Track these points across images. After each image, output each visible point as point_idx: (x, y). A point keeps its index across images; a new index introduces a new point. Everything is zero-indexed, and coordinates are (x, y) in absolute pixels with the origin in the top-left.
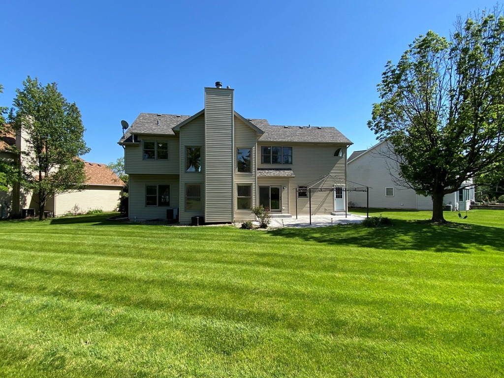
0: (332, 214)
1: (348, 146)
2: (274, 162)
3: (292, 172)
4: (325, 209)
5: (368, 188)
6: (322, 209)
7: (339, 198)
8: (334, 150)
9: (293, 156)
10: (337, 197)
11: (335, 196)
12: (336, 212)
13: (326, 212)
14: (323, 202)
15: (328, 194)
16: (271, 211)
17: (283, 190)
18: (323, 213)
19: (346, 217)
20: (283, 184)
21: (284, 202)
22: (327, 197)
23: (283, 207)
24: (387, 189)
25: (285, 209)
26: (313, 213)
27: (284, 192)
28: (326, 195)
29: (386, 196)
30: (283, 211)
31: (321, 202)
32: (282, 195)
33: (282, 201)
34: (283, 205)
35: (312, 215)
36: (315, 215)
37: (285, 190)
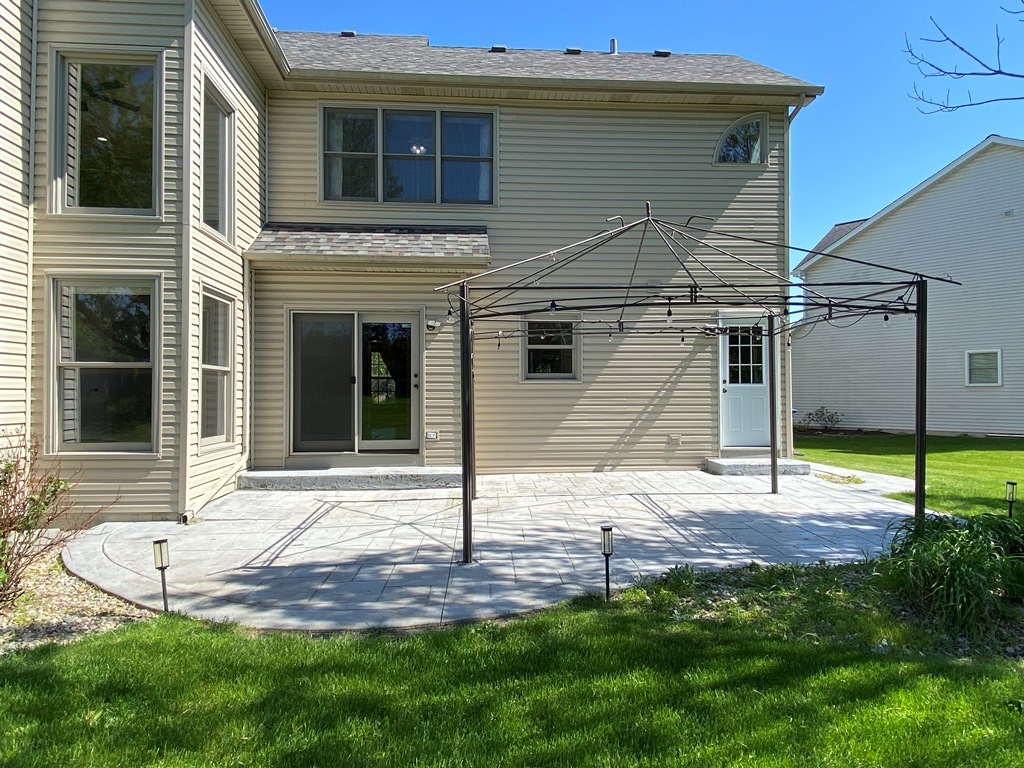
0: (707, 468)
1: (791, 109)
2: (392, 195)
3: (482, 240)
4: (672, 443)
5: (921, 287)
6: (650, 441)
7: (746, 380)
8: (719, 130)
9: (497, 164)
10: (734, 379)
11: (724, 372)
12: (726, 454)
13: (671, 455)
14: (659, 404)
15: (686, 363)
16: (360, 451)
17: (429, 337)
18: (661, 461)
19: (774, 491)
20: (428, 304)
21: (432, 403)
22: (680, 375)
23: (426, 430)
24: (970, 355)
25: (441, 440)
26: (604, 462)
27: (433, 345)
28: (677, 368)
29: (967, 384)
30: (425, 452)
31: (647, 405)
32: (425, 361)
33: (425, 394)
34: (426, 419)
35: (599, 469)
36: (611, 470)
37: (440, 337)
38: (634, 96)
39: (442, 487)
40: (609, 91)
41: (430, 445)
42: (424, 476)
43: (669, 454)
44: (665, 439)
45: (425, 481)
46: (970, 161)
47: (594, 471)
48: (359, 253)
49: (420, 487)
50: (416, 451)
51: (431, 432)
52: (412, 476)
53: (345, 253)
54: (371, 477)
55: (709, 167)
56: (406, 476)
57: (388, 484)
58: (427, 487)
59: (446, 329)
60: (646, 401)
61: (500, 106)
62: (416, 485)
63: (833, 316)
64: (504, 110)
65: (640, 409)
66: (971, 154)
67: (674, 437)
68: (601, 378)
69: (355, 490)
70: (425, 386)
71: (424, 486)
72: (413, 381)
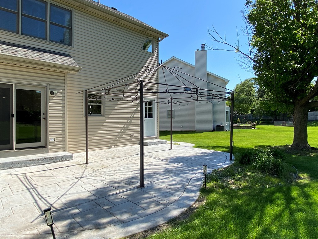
3: (72, 60)
6: (125, 137)
7: (149, 117)
8: (143, 40)
10: (146, 116)
11: (144, 114)
12: (145, 139)
14: (128, 124)
15: (135, 111)
16: (16, 149)
17: (51, 98)
18: (129, 143)
19: (171, 149)
20: (51, 83)
21: (52, 126)
22: (134, 115)
23: (50, 138)
24: (168, 111)
25: (56, 141)
26: (111, 145)
27: (52, 101)
28: (133, 113)
29: (167, 118)
30: (49, 147)
31: (125, 125)
32: (49, 108)
33: (49, 122)
34: (50, 133)
35: (110, 147)
36: (114, 147)
37: (55, 98)
38: (122, 21)
39: (64, 161)
40: (115, 16)
41: (51, 144)
42: (56, 157)
43: (131, 141)
44: (129, 136)
45: (56, 159)
46: (168, 62)
47: (109, 148)
48: (19, 56)
49: (54, 162)
50: (44, 147)
51: (52, 138)
52: (50, 158)
53: (10, 55)
54: (30, 160)
55: (140, 50)
56: (47, 158)
57: (39, 163)
58: (57, 162)
59: (58, 95)
60: (124, 123)
61: (75, 9)
62: (52, 161)
63: (199, 100)
64: (77, 11)
65: (122, 126)
66: (169, 60)
67: (132, 135)
68: (111, 116)
69: (22, 167)
70: (49, 119)
71: (56, 161)
72: (42, 116)
